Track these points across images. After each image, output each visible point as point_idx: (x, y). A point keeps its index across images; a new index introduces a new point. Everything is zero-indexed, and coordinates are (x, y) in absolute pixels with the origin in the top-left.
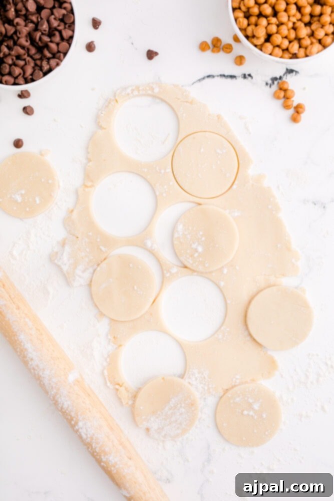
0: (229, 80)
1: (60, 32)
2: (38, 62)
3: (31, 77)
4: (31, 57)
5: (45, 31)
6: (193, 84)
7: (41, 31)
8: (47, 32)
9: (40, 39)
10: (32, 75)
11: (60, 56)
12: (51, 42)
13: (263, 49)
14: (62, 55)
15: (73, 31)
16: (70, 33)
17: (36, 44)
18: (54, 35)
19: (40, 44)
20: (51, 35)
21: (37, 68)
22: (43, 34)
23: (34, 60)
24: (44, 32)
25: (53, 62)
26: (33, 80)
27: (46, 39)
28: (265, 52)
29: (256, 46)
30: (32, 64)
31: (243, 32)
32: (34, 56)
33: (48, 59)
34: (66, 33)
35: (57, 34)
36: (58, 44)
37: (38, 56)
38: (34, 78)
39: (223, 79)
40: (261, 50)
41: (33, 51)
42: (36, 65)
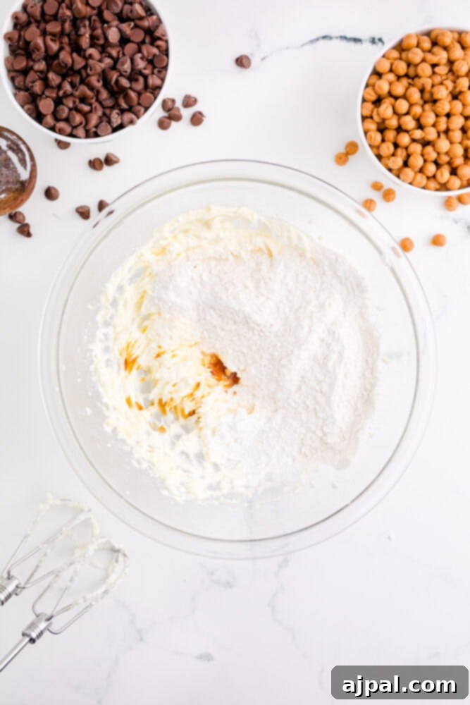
0: (352, 44)
1: (146, 77)
2: (108, 111)
3: (94, 130)
4: (100, 103)
5: (126, 72)
6: (303, 45)
7: (119, 71)
8: (128, 74)
9: (117, 81)
10: (96, 127)
11: (139, 111)
12: (130, 88)
13: (401, 176)
14: (143, 110)
15: (163, 80)
16: (158, 82)
17: (109, 86)
18: (137, 80)
19: (116, 89)
20: (132, 78)
21: (105, 119)
22: (121, 75)
23: (103, 107)
24: (124, 73)
25: (127, 116)
26: (96, 135)
27: (125, 82)
28: (403, 181)
29: (390, 170)
30: (100, 113)
31: (375, 150)
32: (103, 103)
33: (122, 111)
34: (154, 80)
35: (141, 79)
36: (139, 94)
37: (109, 103)
38: (99, 133)
39: (344, 43)
40: (398, 176)
41: (104, 94)
42: (104, 114)
